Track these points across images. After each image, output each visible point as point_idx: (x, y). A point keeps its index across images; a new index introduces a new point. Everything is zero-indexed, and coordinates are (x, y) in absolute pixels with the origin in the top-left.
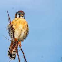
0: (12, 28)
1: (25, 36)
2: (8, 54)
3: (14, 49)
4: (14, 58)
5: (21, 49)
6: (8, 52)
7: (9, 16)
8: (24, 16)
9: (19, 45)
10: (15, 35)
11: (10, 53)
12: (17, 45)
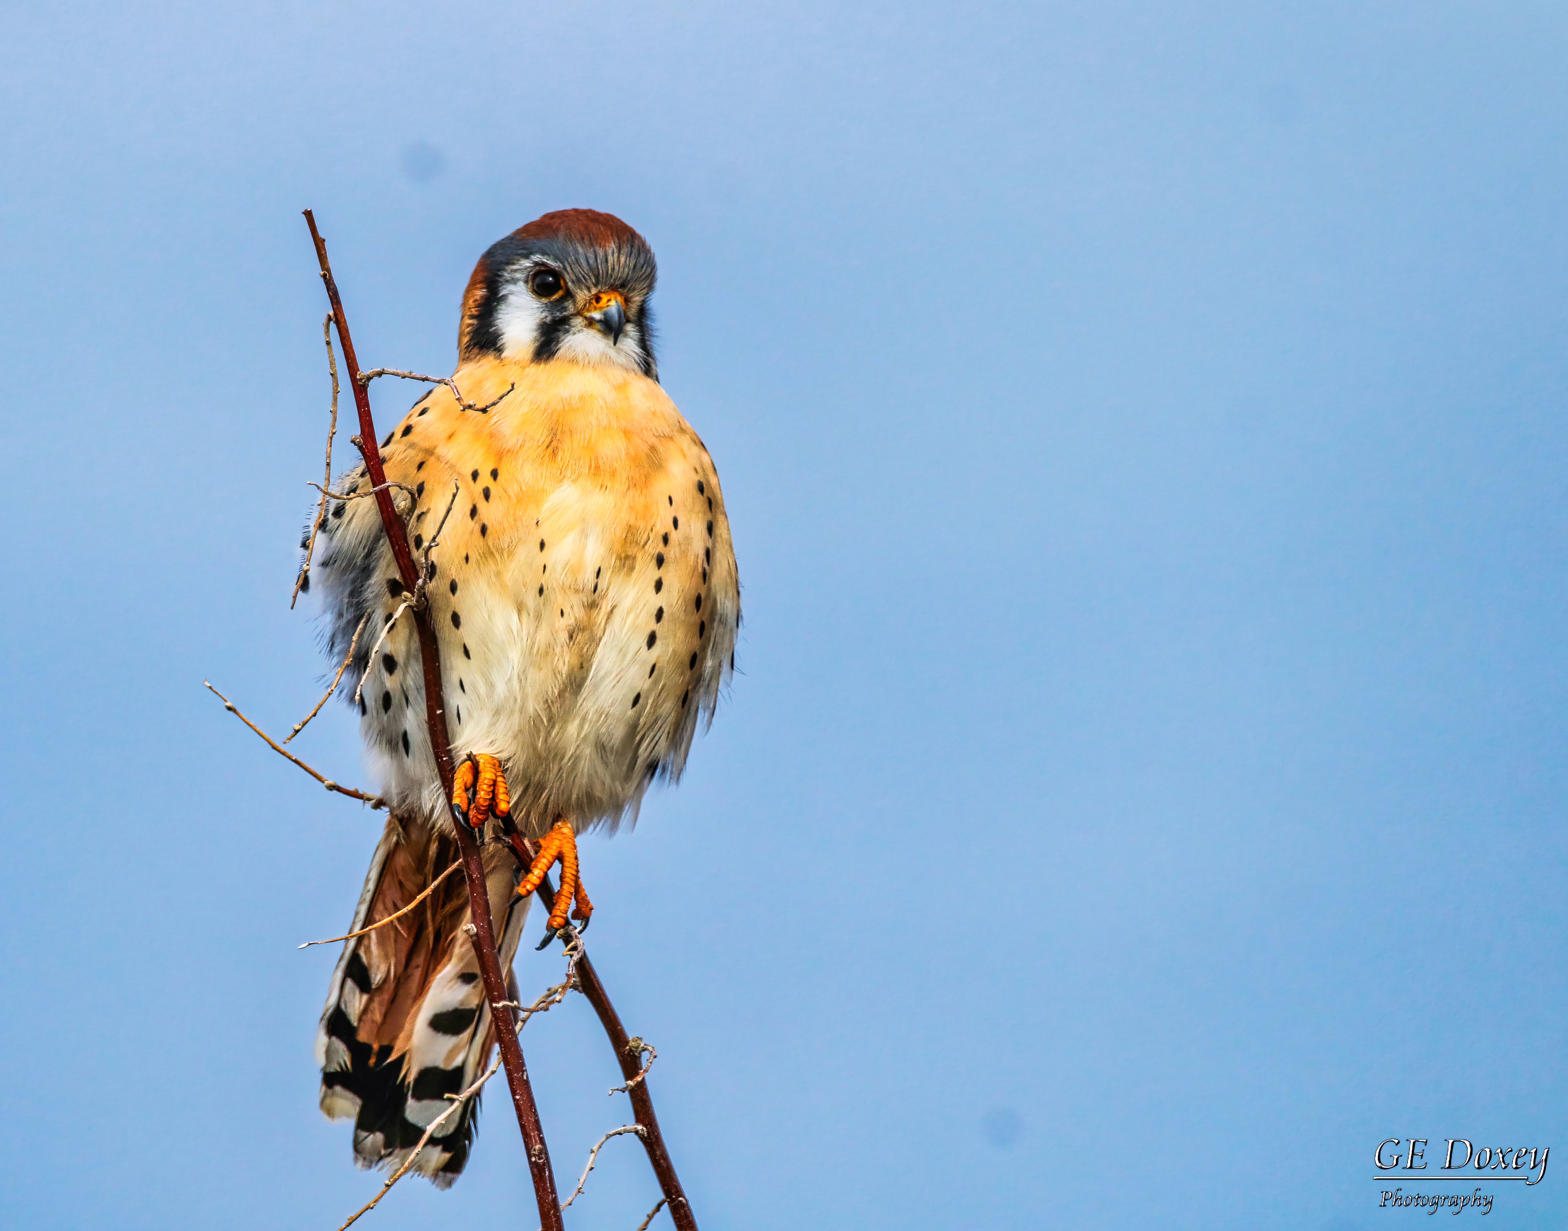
0: (402, 556)
1: (668, 707)
2: (330, 1079)
3: (449, 969)
4: (438, 1156)
5: (583, 967)
6: (323, 1039)
7: (338, 319)
8: (642, 317)
9: (544, 889)
10: (454, 699)
11: (359, 1051)
12: (494, 887)
